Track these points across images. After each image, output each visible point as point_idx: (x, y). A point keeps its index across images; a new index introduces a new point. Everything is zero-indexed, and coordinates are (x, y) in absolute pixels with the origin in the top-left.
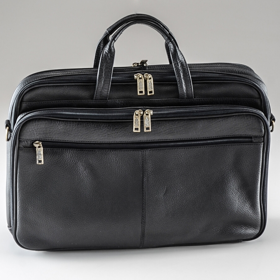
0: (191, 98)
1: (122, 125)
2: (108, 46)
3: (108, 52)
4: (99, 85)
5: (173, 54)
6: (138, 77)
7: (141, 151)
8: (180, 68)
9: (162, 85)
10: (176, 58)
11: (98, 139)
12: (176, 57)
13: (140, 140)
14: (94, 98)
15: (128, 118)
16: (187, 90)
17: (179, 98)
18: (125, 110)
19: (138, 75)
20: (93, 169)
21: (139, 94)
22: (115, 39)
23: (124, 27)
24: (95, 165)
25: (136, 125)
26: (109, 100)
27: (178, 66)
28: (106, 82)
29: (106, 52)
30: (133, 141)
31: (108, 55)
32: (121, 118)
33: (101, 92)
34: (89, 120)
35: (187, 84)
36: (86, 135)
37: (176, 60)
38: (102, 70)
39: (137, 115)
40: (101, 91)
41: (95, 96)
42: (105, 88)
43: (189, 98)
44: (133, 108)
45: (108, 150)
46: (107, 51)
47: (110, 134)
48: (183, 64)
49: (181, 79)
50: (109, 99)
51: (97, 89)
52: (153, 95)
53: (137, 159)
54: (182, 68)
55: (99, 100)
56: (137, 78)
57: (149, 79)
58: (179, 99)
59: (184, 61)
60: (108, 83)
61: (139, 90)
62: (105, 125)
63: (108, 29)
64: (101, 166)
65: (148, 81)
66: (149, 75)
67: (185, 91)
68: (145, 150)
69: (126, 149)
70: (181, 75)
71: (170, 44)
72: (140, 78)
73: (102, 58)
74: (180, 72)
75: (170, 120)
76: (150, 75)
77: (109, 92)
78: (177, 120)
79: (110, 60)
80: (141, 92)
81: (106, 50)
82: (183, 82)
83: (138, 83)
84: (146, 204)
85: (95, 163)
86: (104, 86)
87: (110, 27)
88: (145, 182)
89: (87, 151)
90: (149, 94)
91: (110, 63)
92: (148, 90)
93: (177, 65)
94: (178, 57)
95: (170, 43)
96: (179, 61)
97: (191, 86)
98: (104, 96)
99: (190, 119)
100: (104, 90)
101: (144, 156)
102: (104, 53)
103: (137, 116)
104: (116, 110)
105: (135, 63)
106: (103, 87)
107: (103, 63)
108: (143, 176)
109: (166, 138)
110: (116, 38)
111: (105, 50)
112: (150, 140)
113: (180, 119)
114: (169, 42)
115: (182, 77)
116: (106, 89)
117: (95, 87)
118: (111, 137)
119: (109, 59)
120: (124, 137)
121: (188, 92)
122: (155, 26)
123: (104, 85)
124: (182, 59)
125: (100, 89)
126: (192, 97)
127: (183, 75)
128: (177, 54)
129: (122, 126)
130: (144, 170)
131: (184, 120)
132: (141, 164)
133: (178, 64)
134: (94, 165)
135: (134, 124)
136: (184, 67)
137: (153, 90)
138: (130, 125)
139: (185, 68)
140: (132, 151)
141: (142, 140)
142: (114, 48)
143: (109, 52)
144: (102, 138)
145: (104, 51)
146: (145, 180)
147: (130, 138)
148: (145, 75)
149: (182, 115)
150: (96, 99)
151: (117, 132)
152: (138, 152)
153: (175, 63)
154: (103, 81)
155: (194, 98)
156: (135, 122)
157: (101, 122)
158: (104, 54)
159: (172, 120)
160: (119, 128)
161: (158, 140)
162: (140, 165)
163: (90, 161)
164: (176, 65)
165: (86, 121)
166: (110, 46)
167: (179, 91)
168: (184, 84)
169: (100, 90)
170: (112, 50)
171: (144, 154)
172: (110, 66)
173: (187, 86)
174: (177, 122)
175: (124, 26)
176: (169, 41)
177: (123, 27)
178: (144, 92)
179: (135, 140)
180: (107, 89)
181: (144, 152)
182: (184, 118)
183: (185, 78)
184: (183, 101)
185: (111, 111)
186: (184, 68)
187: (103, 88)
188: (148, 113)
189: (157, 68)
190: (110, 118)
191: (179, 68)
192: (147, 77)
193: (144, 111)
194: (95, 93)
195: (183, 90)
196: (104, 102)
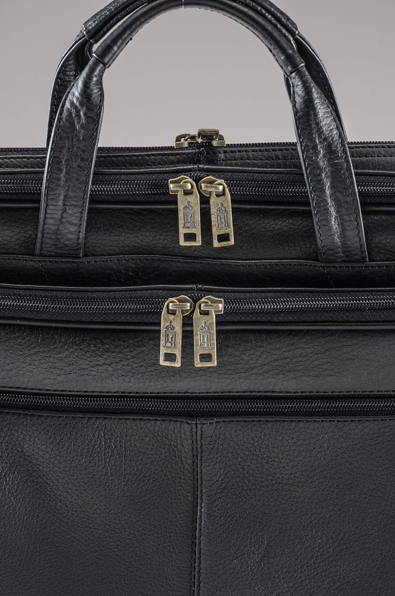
0: (358, 261)
1: (124, 341)
2: (80, 83)
3: (78, 104)
4: (49, 211)
5: (299, 114)
6: (180, 187)
7: (189, 424)
8: (321, 164)
9: (266, 213)
10: (311, 129)
11: (47, 381)
12: (310, 125)
13: (184, 389)
14: (37, 252)
15: (145, 319)
16: (345, 236)
17: (317, 260)
18: (134, 294)
19: (179, 181)
20: (34, 471)
21: (182, 243)
22: (106, 60)
23: (137, 19)
24: (41, 459)
25: (169, 344)
26: (85, 259)
27: (317, 154)
28: (73, 202)
29: (72, 103)
30: (163, 390)
31: (78, 112)
32: (123, 319)
33: (57, 232)
34: (18, 322)
35: (346, 218)
36: (8, 368)
37: (311, 134)
38: (59, 162)
39: (173, 313)
40: (58, 229)
41: (38, 245)
42: (68, 222)
43: (351, 262)
44: (164, 289)
45: (81, 415)
46: (77, 99)
47: (85, 366)
48: (333, 148)
49: (325, 201)
50: (85, 255)
51: (44, 224)
52: (233, 246)
53: (176, 446)
54: (328, 161)
55: (53, 256)
56: (178, 191)
57: (218, 196)
58: (319, 264)
59: (336, 137)
60: (76, 206)
61: (182, 231)
62: (70, 337)
63: (88, 21)
64: (60, 463)
65: (213, 200)
66: (219, 181)
67: (337, 239)
68: (202, 421)
69: (142, 414)
70: (323, 185)
71: (294, 78)
72: (187, 193)
73: (59, 121)
74: (320, 175)
75: (283, 331)
76: (222, 181)
77: (82, 235)
78: (308, 331)
79: (86, 129)
80: (190, 237)
81: (73, 95)
82: (332, 210)
83: (181, 207)
84: (202, 584)
85: (41, 453)
86: (65, 215)
87: (95, 16)
88: (201, 517)
89: (16, 417)
90: (216, 244)
91: (84, 139)
92: (214, 230)
93: (311, 151)
94: (317, 124)
95: (293, 75)
96: (320, 137)
97: (358, 224)
98: (67, 246)
99: (350, 331)
100: (68, 226)
101: (199, 438)
102: (68, 105)
103: (172, 317)
104: (105, 294)
105: (183, 136)
106: (62, 217)
107: (61, 139)
108: (195, 500)
109: (270, 388)
110: (110, 56)
111: (70, 96)
112: (218, 390)
113: (318, 331)
114: (291, 73)
115: (328, 192)
116: (72, 224)
117: (38, 217)
118: (90, 377)
119: (82, 127)
120: (133, 380)
121: (349, 243)
122: (245, 18)
123: (64, 211)
124: (331, 130)
125: (53, 225)
126: (364, 258)
127: (332, 187)
128: (316, 115)
129: (126, 344)
130: (199, 483)
131: (332, 333)
132: (190, 462)
133: (315, 147)
134: (37, 459)
135: (162, 342)
136: (337, 158)
137: (231, 230)
138: (151, 342)
139: (341, 164)
140: (158, 423)
141: (190, 391)
142: (101, 89)
143: (81, 103)
144: (59, 378)
145: (66, 99)
146: (201, 512)
147: (152, 384)
148: (204, 182)
149: (324, 318)
150: (44, 253)
151: (108, 361)
152: (178, 424)
153: (307, 146)
154: (62, 197)
155: (370, 260)
156: (167, 336)
157: (57, 328)
158: (68, 110)
159: (291, 332)
160: (117, 350)
161: (244, 392)
162: (187, 467)
163: (26, 446)
164: (308, 151)
165: (10, 325)
166: (86, 85)
167: (318, 240)
168: (334, 214)
169: (54, 228)
170: (94, 96)
171: (199, 432)
172: (83, 151)
173: (346, 224)
174: (308, 338)
175: (138, 14)
176: (290, 68)
177: (134, 17)
178: (199, 238)
179: (168, 389)
180: (75, 225)
181: (199, 426)
182: (329, 328)
183: (339, 195)
184: (333, 269)
185: (89, 294)
186: (336, 164)
187: (64, 220)
188: (206, 309)
189: (255, 153)
190: (85, 318)
191: (317, 163)
192: (210, 189)
193: (195, 300)
194: (39, 235)
195: (332, 235)
196: (68, 265)
